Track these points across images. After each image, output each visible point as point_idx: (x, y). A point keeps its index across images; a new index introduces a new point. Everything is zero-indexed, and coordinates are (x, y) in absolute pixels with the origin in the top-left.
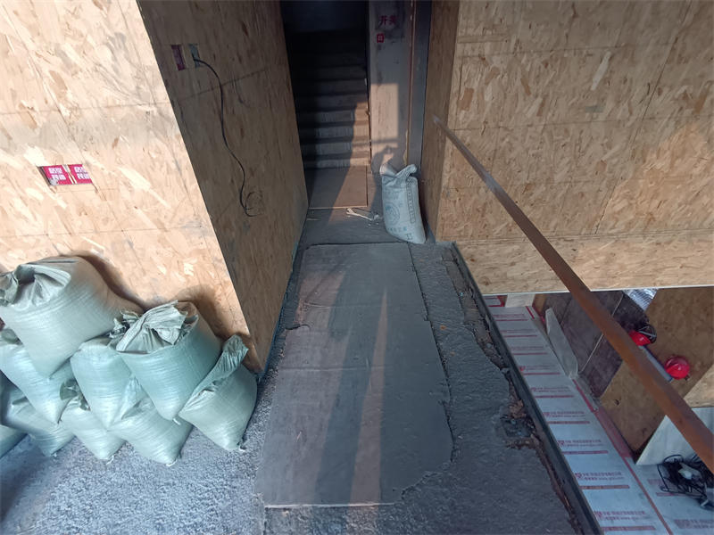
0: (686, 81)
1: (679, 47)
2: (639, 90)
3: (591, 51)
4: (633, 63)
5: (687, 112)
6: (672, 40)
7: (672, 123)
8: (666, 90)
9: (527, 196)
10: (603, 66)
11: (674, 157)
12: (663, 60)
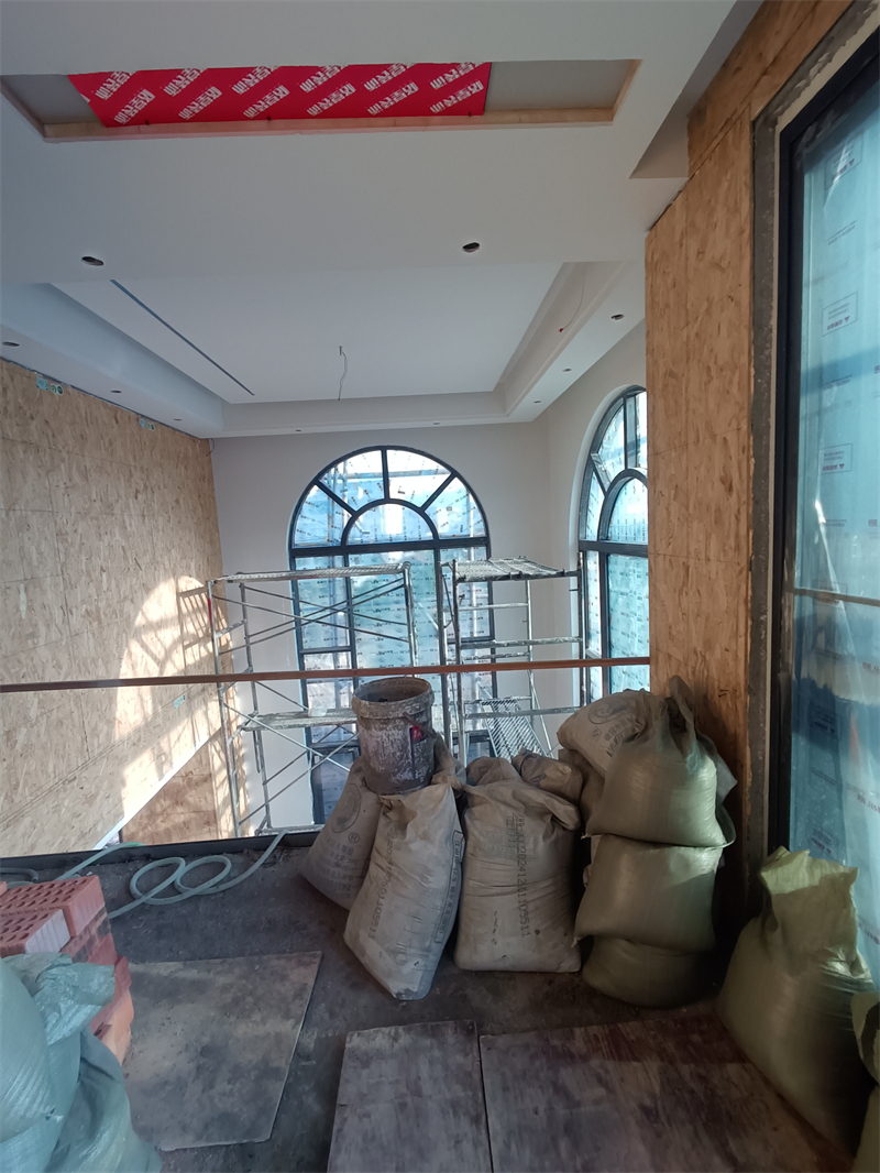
0: (83, 602)
1: (66, 576)
2: (58, 614)
3: (8, 585)
4: (43, 592)
5: (95, 624)
6: (60, 573)
7: (91, 636)
8: (74, 610)
9: (13, 747)
10: (23, 596)
11: (106, 663)
12: (62, 589)
